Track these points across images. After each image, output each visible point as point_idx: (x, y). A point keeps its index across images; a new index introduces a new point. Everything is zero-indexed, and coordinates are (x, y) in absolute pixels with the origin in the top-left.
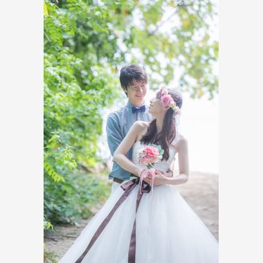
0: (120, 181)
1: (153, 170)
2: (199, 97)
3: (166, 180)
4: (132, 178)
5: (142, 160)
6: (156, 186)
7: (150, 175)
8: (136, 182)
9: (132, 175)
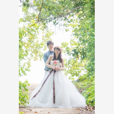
0: (48, 71)
1: (56, 67)
2: (36, 60)
3: (60, 69)
4: (51, 70)
5: (53, 64)
6: (57, 71)
7: (56, 68)
8: (52, 70)
9: (51, 69)
